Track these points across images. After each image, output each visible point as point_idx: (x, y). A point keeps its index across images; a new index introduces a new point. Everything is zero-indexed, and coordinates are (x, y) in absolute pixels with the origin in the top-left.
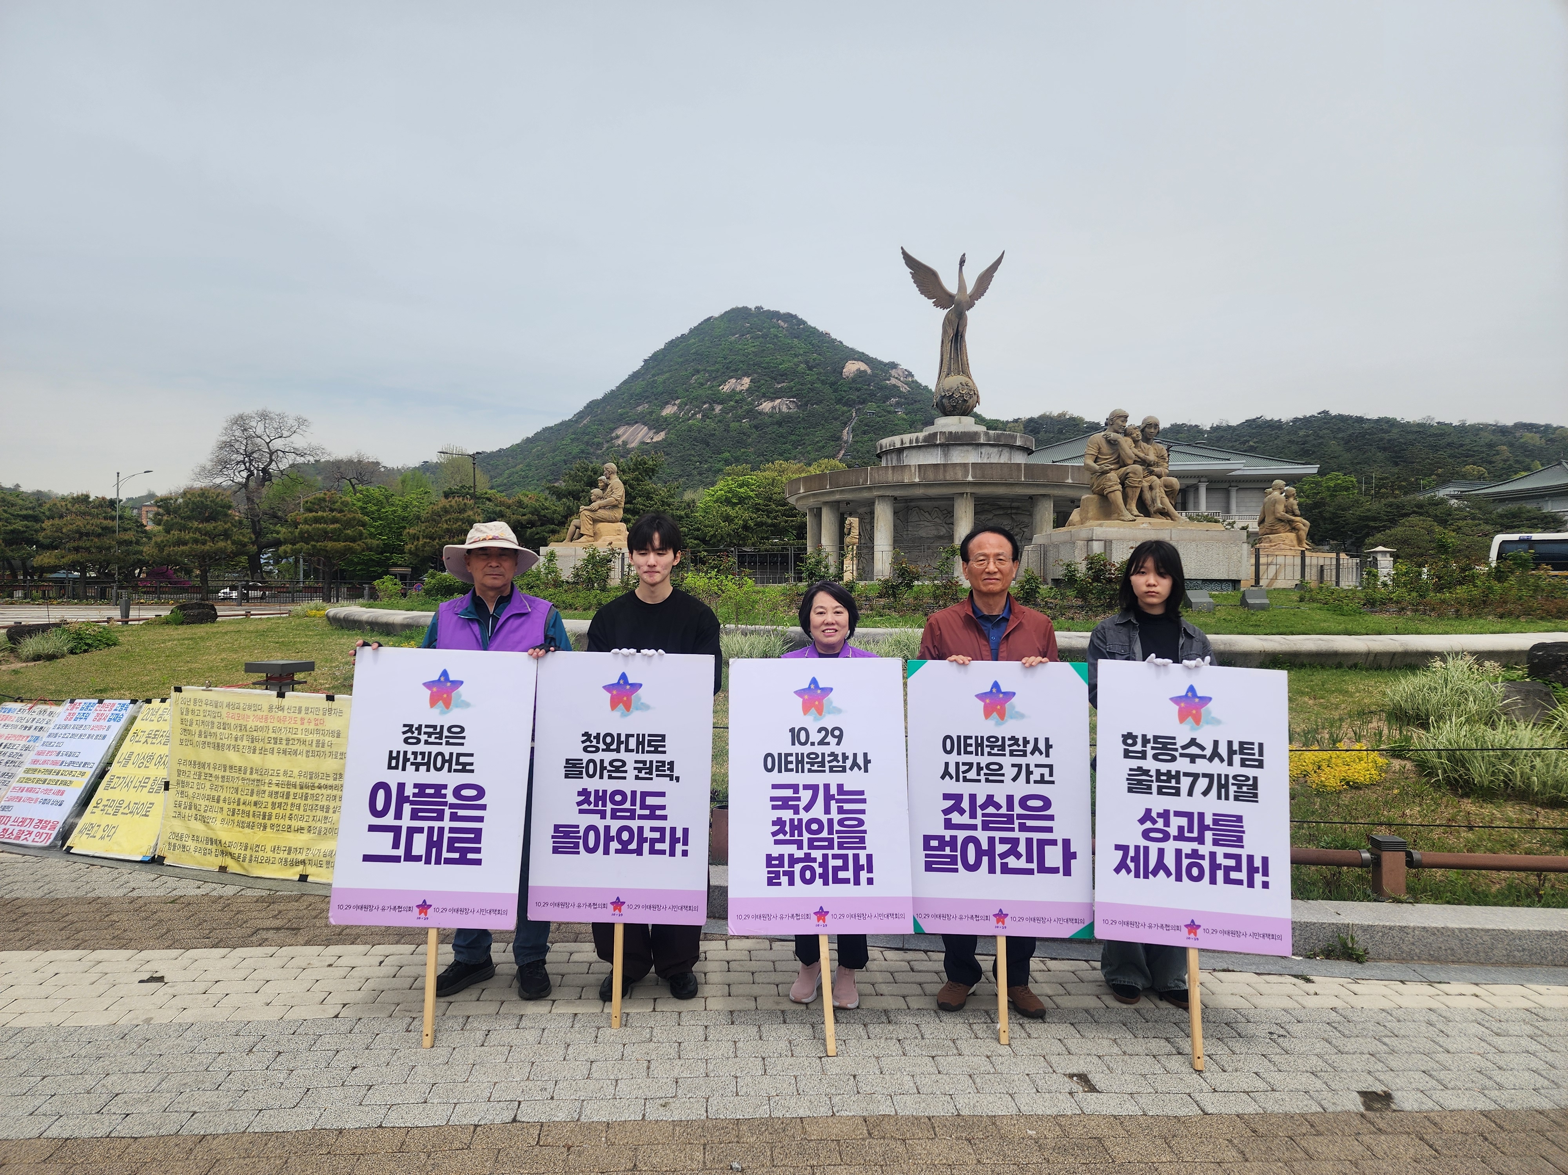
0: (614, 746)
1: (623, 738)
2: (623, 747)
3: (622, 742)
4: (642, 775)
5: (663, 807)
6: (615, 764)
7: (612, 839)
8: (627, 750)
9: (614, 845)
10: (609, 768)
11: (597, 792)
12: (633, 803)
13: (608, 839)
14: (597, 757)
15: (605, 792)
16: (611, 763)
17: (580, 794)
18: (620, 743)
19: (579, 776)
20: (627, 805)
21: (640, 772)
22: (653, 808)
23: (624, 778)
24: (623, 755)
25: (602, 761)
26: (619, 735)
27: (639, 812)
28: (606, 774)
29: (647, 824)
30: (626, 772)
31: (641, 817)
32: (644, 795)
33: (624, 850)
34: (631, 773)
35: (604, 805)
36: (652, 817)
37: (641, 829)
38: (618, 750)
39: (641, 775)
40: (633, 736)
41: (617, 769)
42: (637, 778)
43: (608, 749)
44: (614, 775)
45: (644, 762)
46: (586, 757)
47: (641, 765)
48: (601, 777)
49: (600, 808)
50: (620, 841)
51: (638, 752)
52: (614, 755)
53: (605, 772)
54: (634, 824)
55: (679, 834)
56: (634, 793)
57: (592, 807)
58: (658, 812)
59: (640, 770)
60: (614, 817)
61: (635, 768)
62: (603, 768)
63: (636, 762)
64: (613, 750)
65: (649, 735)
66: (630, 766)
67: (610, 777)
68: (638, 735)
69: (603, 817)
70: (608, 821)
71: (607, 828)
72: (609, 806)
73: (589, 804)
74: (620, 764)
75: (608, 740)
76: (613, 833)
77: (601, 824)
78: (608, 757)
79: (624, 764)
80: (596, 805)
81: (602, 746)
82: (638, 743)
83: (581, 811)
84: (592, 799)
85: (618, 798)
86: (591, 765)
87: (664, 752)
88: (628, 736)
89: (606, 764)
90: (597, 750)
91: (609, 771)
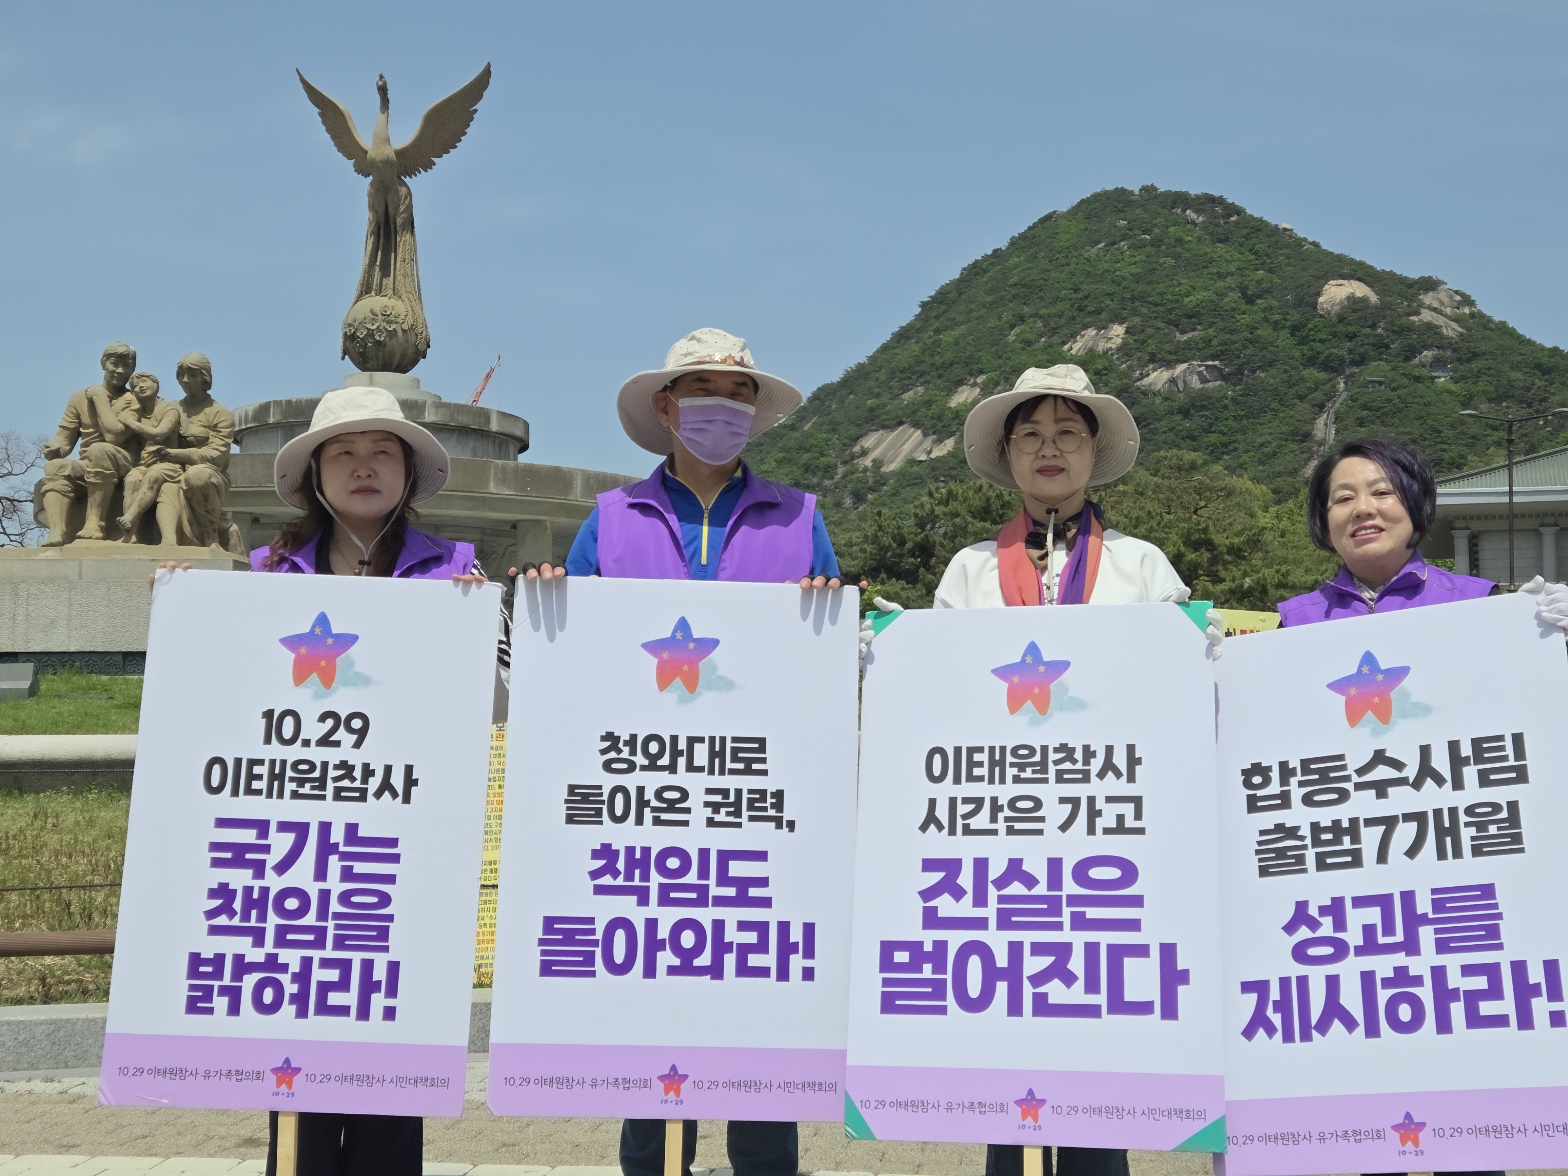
0: (665, 761)
1: (682, 745)
2: (682, 762)
3: (681, 753)
4: (721, 817)
5: (763, 882)
6: (667, 795)
7: (661, 945)
8: (691, 767)
9: (666, 958)
10: (654, 803)
11: (630, 850)
12: (704, 873)
13: (654, 945)
14: (631, 781)
15: (646, 851)
16: (659, 794)
17: (596, 854)
18: (676, 753)
19: (595, 818)
20: (691, 878)
21: (716, 811)
22: (743, 883)
23: (685, 823)
24: (682, 778)
25: (641, 790)
26: (674, 739)
27: (715, 891)
28: (648, 814)
29: (732, 916)
30: (688, 811)
31: (720, 901)
32: (725, 856)
33: (686, 968)
34: (699, 814)
35: (645, 877)
36: (742, 900)
37: (718, 926)
38: (672, 768)
39: (718, 818)
40: (701, 740)
41: (671, 807)
42: (711, 823)
43: (652, 766)
44: (664, 816)
45: (725, 793)
46: (609, 781)
47: (718, 798)
48: (639, 821)
49: (637, 882)
50: (677, 949)
51: (711, 772)
52: (664, 778)
53: (647, 811)
54: (705, 916)
55: (796, 935)
56: (704, 854)
57: (620, 881)
58: (753, 892)
59: (716, 807)
60: (665, 900)
61: (707, 804)
62: (642, 803)
63: (709, 791)
64: (662, 768)
65: (735, 740)
66: (696, 801)
67: (657, 821)
68: (712, 739)
69: (644, 901)
70: (653, 910)
71: (652, 924)
72: (656, 879)
73: (616, 874)
74: (676, 795)
75: (654, 747)
76: (663, 933)
77: (638, 916)
78: (652, 781)
79: (685, 795)
80: (629, 877)
81: (640, 760)
82: (713, 754)
83: (600, 890)
84: (621, 865)
85: (673, 863)
86: (619, 798)
87: (764, 773)
88: (692, 741)
89: (649, 795)
90: (632, 767)
91: (655, 810)
